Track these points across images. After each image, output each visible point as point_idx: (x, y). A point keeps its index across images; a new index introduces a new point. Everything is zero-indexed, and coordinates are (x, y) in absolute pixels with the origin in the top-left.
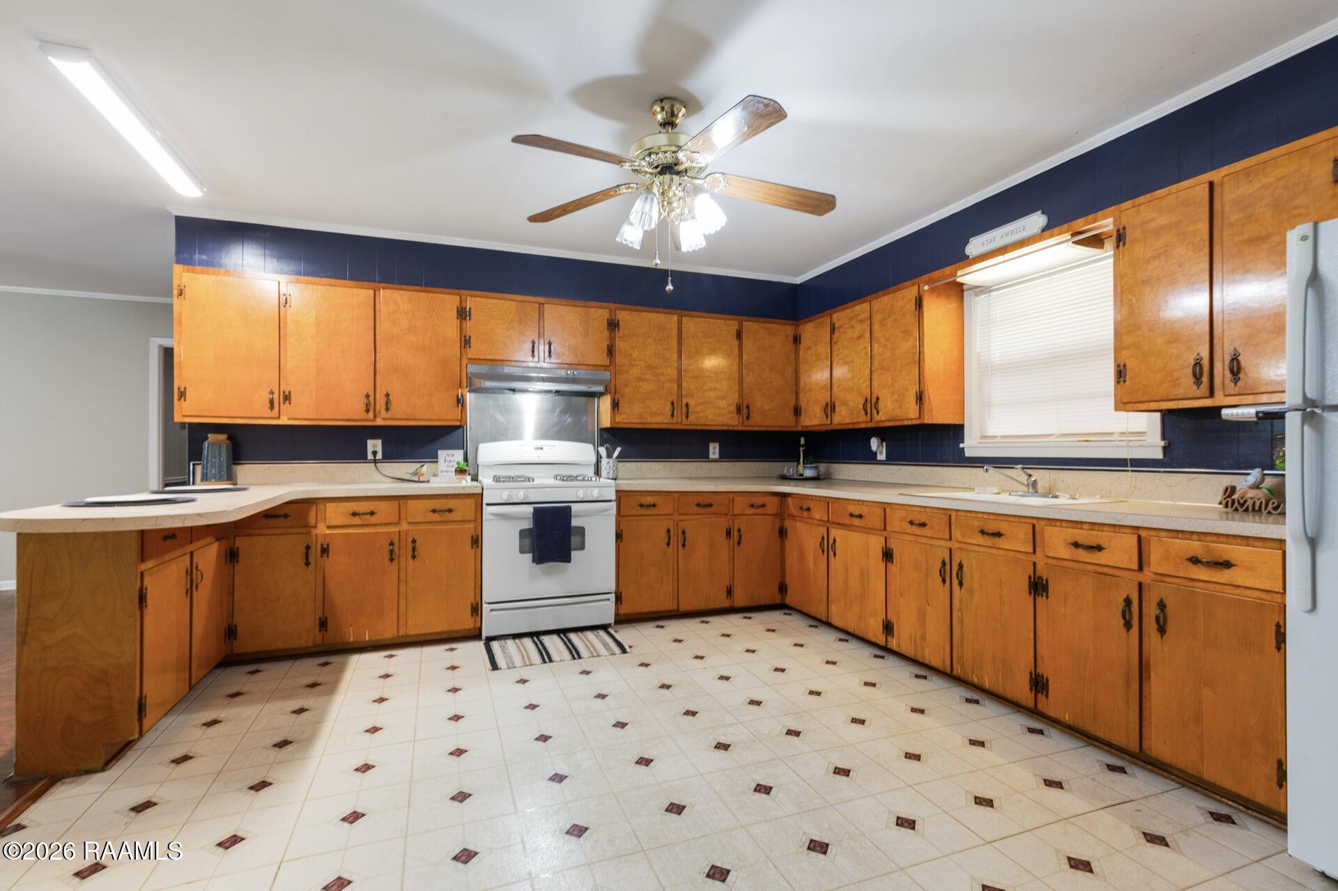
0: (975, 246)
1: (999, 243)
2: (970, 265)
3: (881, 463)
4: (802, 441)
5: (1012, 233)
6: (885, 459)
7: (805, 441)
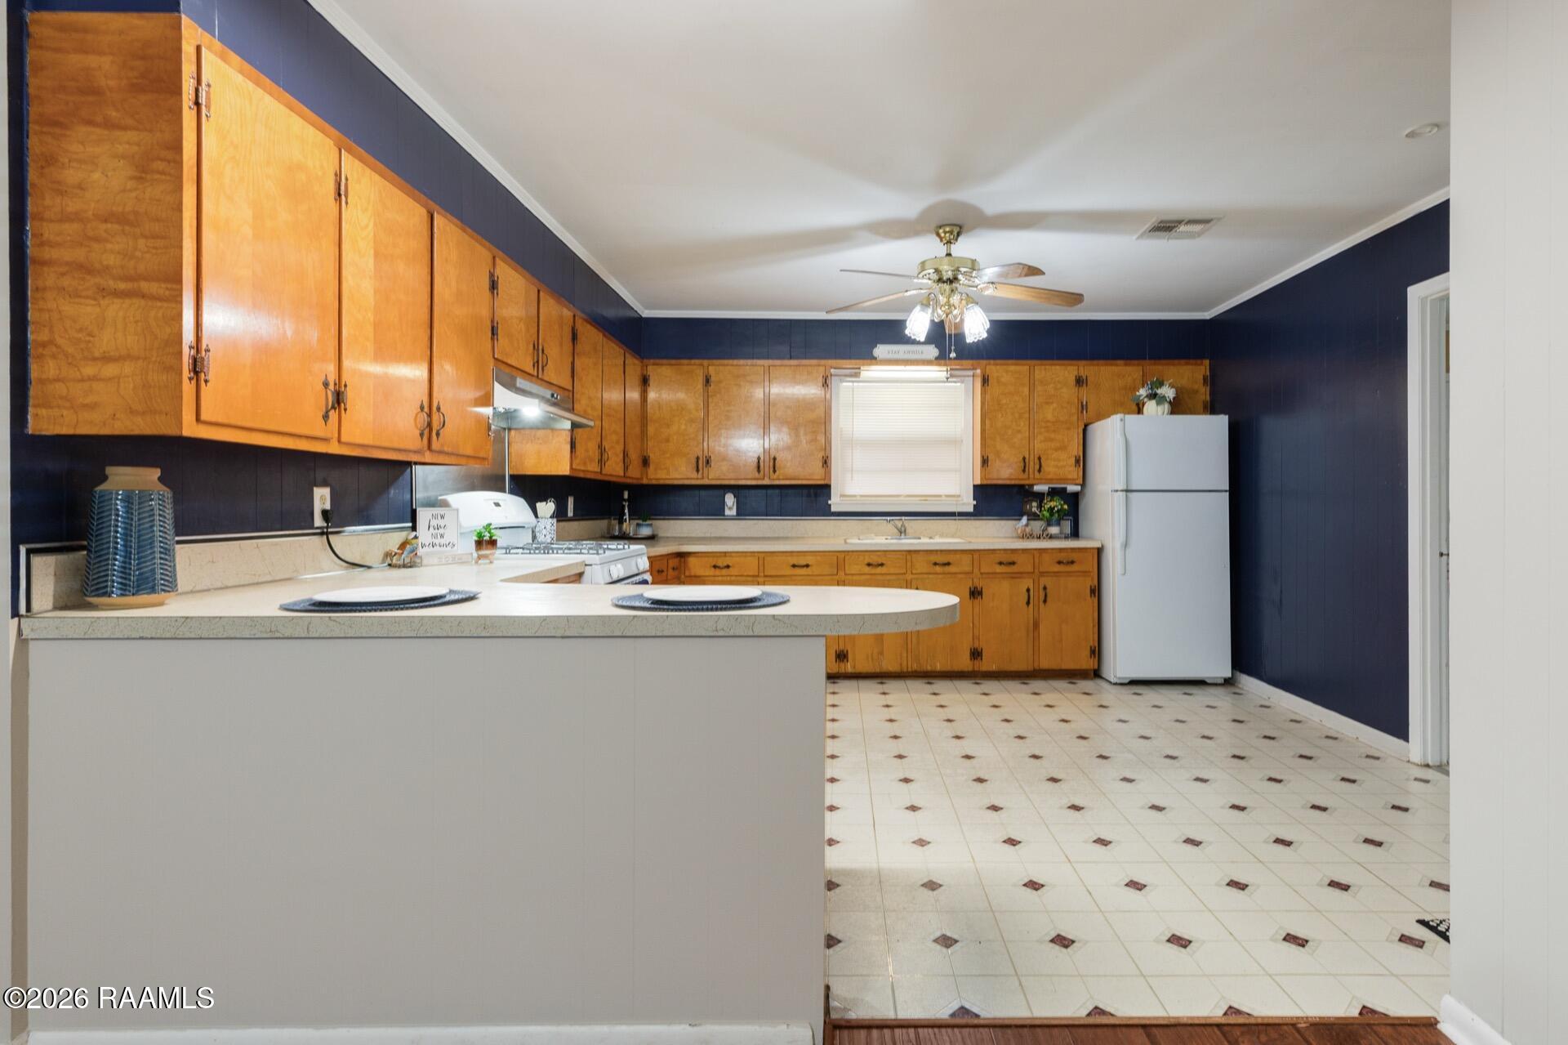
0: (881, 351)
1: (901, 356)
2: (877, 364)
3: (731, 518)
4: (626, 495)
5: (913, 352)
6: (735, 514)
7: (629, 494)
